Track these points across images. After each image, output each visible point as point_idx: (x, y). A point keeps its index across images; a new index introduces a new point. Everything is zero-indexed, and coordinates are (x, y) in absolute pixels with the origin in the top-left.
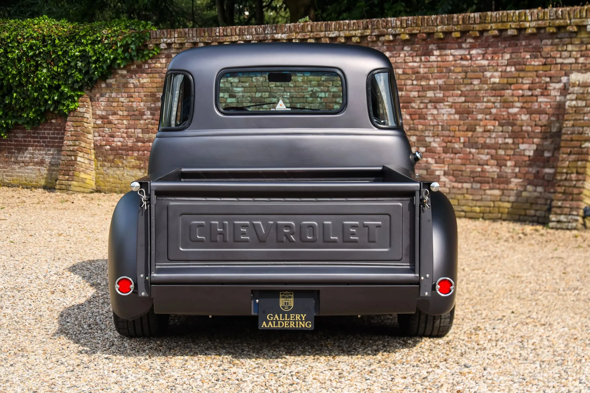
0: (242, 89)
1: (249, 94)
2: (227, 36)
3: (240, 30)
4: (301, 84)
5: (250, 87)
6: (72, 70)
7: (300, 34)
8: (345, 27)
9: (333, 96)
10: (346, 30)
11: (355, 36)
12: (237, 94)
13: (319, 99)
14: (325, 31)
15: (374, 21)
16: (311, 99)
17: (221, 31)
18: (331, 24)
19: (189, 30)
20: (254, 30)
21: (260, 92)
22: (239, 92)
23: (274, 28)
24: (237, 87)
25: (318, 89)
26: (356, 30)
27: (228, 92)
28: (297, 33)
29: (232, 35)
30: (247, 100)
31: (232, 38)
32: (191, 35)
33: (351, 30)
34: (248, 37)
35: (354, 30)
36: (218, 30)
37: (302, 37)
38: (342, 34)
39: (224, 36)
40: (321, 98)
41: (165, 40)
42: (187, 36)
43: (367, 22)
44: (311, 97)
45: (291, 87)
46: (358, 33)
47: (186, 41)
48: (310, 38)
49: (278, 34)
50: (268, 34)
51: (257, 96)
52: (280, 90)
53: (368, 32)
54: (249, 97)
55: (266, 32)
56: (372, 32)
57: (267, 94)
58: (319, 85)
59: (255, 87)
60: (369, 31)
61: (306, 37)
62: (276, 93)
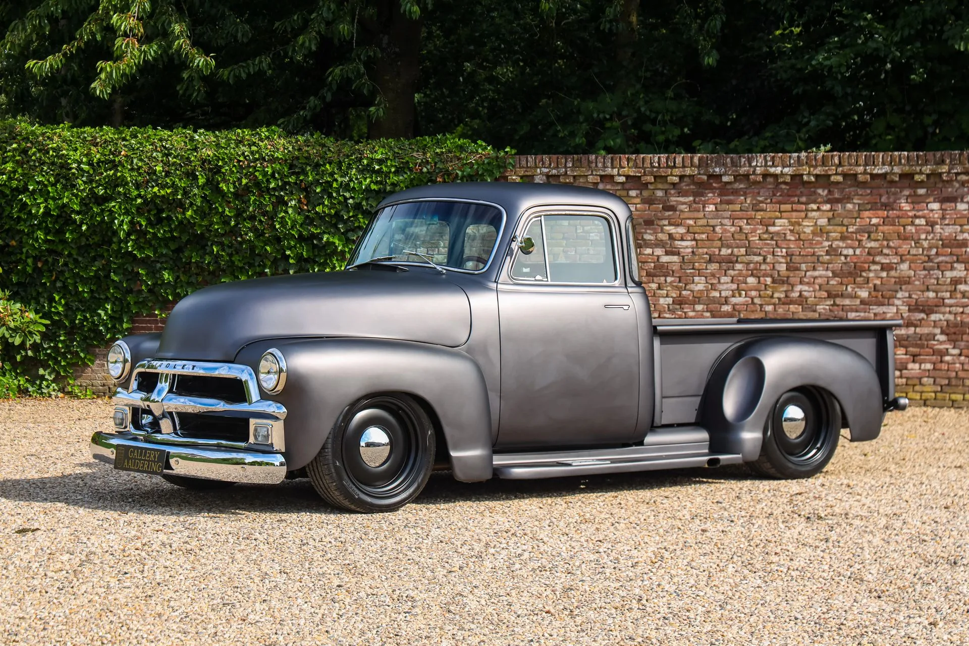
0: (694, 243)
1: (705, 250)
2: (674, 167)
3: (700, 159)
4: (811, 237)
5: (708, 240)
6: (348, 212)
7: (819, 168)
8: (903, 161)
9: (869, 254)
10: (904, 165)
11: (921, 173)
12: (681, 250)
13: (843, 258)
14: (866, 165)
15: (956, 155)
16: (828, 257)
17: (663, 160)
18: (878, 156)
19: (596, 158)
20: (728, 160)
21: (728, 247)
22: (687, 247)
23: (769, 159)
24: (682, 240)
25: (841, 244)
26: (922, 165)
27: (663, 247)
28: (810, 166)
29: (684, 167)
30: (703, 258)
31: (684, 171)
32: (600, 165)
33: (913, 165)
34: (717, 170)
35: (918, 165)
36: (656, 159)
37: (823, 173)
38: (897, 170)
39: (668, 167)
40: (846, 256)
41: (546, 170)
42: (594, 165)
43: (942, 155)
44: (826, 255)
45: (790, 240)
46: (927, 169)
47: (590, 173)
48: (836, 174)
49: (776, 167)
50: (756, 166)
51: (722, 253)
52: (768, 244)
53: (945, 169)
54: (707, 253)
55: (754, 164)
56: (950, 170)
57: (743, 251)
58: (843, 238)
59: (720, 239)
60: (947, 167)
61: (830, 173)
62: (761, 249)
